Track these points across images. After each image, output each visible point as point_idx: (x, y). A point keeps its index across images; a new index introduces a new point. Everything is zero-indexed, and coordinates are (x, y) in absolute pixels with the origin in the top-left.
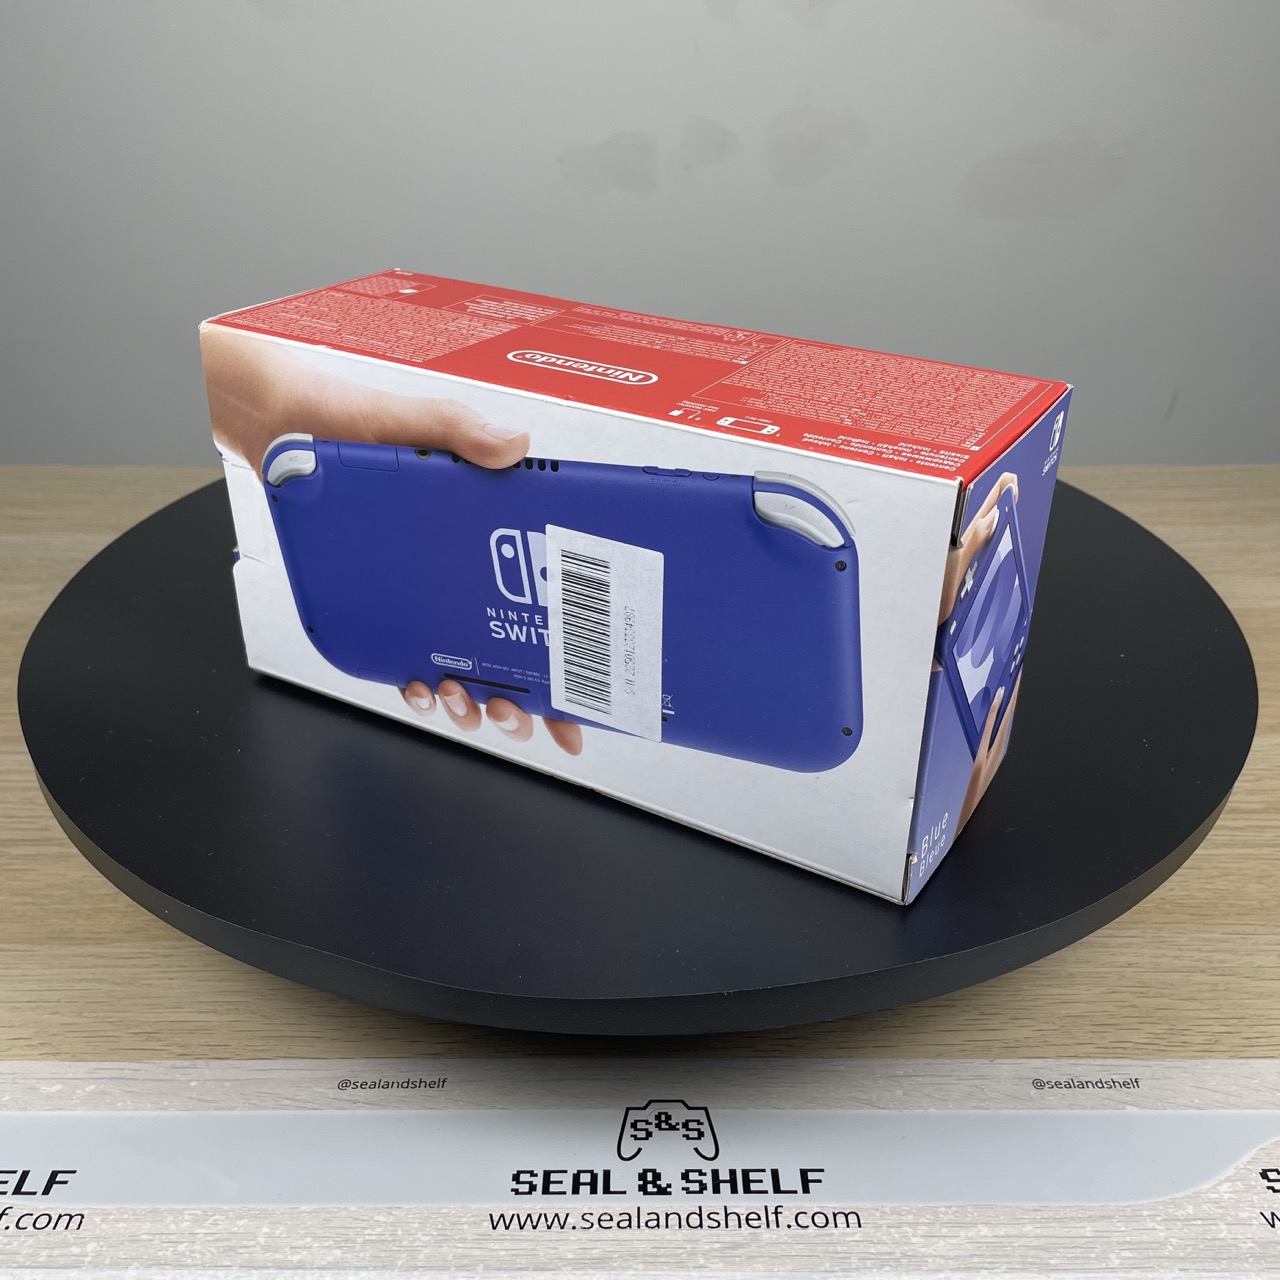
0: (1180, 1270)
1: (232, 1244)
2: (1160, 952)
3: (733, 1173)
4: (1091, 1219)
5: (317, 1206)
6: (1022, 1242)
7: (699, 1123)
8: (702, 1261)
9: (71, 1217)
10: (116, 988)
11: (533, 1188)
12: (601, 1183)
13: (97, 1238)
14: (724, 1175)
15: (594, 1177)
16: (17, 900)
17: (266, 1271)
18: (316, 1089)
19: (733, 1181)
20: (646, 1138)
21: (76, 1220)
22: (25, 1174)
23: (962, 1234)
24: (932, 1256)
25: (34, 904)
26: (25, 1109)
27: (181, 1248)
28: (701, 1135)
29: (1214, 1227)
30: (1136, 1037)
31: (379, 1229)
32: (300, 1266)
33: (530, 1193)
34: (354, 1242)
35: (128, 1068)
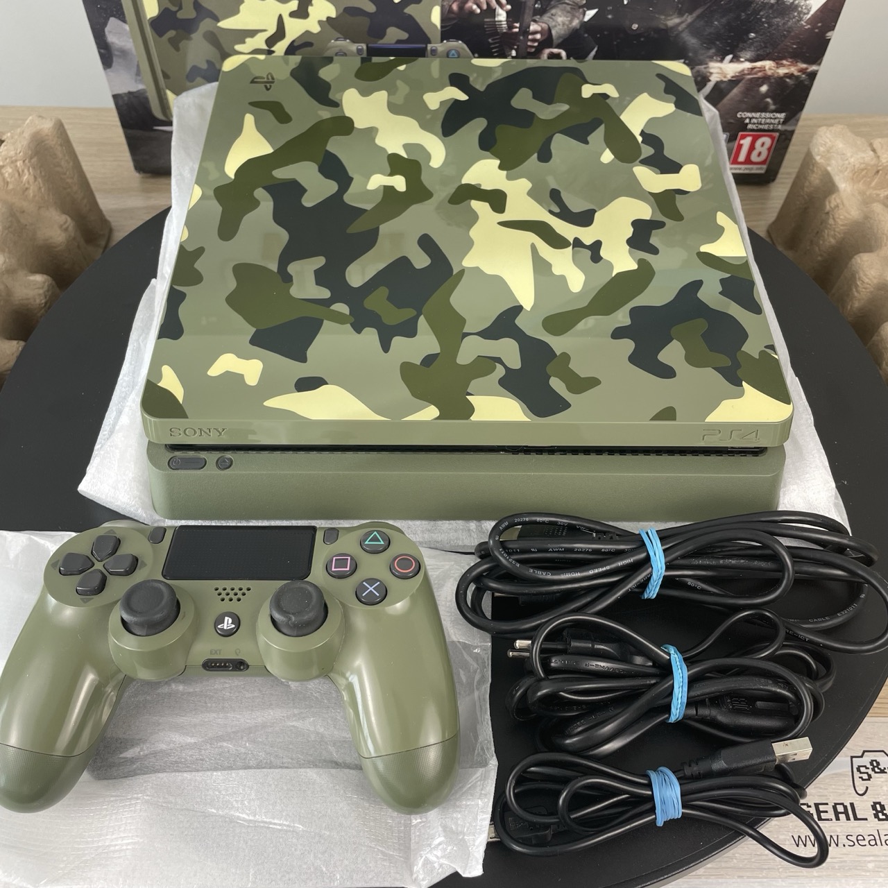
0: (739, 877)
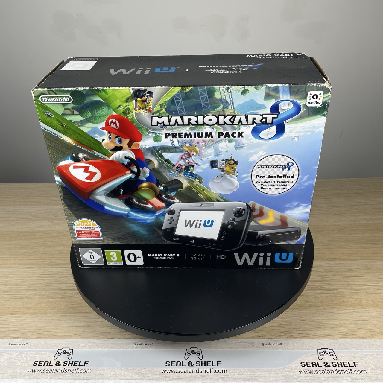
1: (117, 375)
2: (292, 315)
3: (205, 362)
4: (268, 371)
5: (131, 368)
6: (255, 376)
7: (200, 352)
8: (198, 379)
9: (89, 370)
10: (91, 323)
11: (169, 365)
12: (181, 364)
13: (94, 374)
14: (203, 363)
15: (180, 363)
16: (71, 304)
17: (124, 380)
18: (130, 345)
19: (205, 364)
20: (190, 355)
21: (90, 371)
22: (80, 362)
23: (245, 374)
24: (239, 378)
25: (74, 305)
26: (78, 349)
27: (109, 376)
28: (200, 354)
29: (290, 373)
30: (283, 334)
31: (143, 373)
32: (129, 379)
33: (169, 366)
34: (138, 375)
35: (95, 341)
